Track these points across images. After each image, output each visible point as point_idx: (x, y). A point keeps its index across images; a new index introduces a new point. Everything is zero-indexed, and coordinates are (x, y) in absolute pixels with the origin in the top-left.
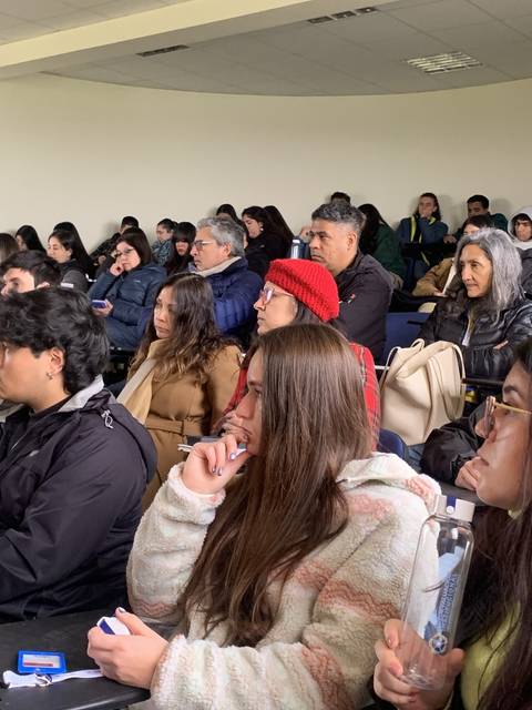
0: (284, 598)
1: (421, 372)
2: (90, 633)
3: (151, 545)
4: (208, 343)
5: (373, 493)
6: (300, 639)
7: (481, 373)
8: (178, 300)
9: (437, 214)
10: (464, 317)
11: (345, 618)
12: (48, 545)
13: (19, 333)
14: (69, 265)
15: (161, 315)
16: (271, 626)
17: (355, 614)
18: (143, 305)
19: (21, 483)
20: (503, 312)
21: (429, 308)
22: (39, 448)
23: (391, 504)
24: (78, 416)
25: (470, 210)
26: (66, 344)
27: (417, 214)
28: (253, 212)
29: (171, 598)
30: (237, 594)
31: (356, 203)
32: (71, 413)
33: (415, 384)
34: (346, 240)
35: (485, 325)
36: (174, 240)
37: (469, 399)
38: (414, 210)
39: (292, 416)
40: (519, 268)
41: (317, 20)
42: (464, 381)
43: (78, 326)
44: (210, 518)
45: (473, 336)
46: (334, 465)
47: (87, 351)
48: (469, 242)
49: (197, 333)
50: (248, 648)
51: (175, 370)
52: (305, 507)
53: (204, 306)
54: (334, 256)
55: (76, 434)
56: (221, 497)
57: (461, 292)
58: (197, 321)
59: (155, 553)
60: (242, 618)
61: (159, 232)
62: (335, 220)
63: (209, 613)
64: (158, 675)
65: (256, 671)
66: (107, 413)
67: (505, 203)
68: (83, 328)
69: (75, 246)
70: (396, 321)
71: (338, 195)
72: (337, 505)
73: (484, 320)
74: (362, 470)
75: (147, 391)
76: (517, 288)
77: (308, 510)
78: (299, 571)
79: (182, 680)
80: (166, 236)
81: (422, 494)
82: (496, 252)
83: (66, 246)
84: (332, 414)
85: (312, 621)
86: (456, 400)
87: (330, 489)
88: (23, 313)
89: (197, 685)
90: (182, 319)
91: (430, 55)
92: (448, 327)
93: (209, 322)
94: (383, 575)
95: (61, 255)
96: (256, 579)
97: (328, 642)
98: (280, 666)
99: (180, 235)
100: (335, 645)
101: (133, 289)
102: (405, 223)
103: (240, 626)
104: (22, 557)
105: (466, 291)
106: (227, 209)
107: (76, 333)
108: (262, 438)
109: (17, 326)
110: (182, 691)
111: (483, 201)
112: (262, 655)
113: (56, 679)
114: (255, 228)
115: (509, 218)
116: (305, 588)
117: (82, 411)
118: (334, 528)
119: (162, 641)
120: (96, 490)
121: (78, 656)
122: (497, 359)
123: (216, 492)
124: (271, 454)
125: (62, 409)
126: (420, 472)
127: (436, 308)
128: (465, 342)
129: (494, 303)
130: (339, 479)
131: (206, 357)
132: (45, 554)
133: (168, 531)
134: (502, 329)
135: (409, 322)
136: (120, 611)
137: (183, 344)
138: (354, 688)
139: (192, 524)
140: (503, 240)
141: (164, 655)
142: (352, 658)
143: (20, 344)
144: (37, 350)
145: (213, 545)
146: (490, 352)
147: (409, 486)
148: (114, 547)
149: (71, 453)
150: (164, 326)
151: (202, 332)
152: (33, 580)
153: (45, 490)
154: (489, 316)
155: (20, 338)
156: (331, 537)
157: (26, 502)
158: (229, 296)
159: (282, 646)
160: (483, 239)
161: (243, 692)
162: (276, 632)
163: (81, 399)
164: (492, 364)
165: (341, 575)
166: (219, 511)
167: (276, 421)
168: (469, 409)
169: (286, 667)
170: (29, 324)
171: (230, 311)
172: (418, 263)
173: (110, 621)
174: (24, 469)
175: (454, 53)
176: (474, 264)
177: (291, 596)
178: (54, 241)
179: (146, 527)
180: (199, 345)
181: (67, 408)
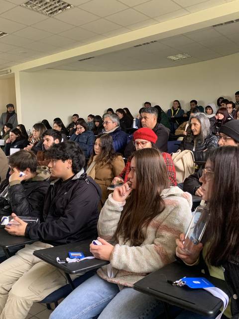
0: (148, 232)
1: (180, 160)
2: (90, 245)
3: (105, 218)
4: (112, 155)
5: (172, 198)
6: (153, 243)
7: (199, 159)
8: (102, 143)
9: (180, 107)
10: (193, 142)
11: (166, 236)
12: (73, 220)
13: (58, 155)
14: (62, 132)
15: (97, 148)
16: (144, 240)
17: (169, 235)
18: (87, 144)
19: (62, 203)
20: (205, 139)
21: (181, 139)
22: (67, 191)
23: (177, 201)
24: (78, 181)
25: (191, 105)
26: (72, 157)
27: (173, 108)
28: (120, 110)
29: (111, 234)
30: (132, 232)
31: (153, 106)
32: (76, 180)
33: (179, 164)
34: (153, 119)
35: (200, 144)
36: (94, 122)
37: (196, 168)
38: (172, 107)
39: (146, 177)
40: (210, 125)
41: (137, 46)
42: (194, 162)
43: (75, 152)
44: (122, 209)
45: (196, 148)
46: (159, 191)
47: (79, 160)
48: (193, 117)
49: (108, 153)
50: (138, 247)
51: (102, 165)
52: (151, 204)
53: (110, 143)
54: (150, 124)
55: (78, 186)
56: (125, 203)
57: (191, 134)
58: (108, 149)
59: (106, 221)
60: (135, 238)
61: (88, 119)
62: (149, 112)
63: (125, 238)
64: (112, 256)
65: (141, 253)
66: (87, 179)
67: (202, 102)
68: (77, 152)
69: (62, 126)
70: (170, 144)
71: (147, 103)
72: (161, 203)
73: (199, 142)
74: (168, 192)
75: (94, 172)
76: (209, 131)
77: (152, 205)
78: (151, 223)
79: (119, 257)
80: (91, 120)
81: (186, 198)
82: (202, 120)
83: (59, 126)
84: (157, 176)
85: (156, 238)
86: (192, 168)
87: (159, 198)
88: (58, 149)
89: (124, 258)
90: (103, 148)
91: (175, 55)
92: (188, 145)
93: (112, 149)
94: (177, 222)
95: (59, 129)
96: (138, 227)
97: (162, 243)
98: (148, 251)
99: (96, 120)
100: (164, 244)
101: (83, 139)
102: (170, 111)
103: (135, 241)
104: (65, 225)
105: (193, 133)
106: (110, 110)
107: (75, 154)
108: (137, 184)
109: (57, 153)
110: (120, 261)
111: (195, 102)
112: (142, 248)
113: (82, 259)
114: (121, 116)
115: (204, 107)
116: (154, 228)
117: (79, 179)
118: (161, 210)
119: (112, 246)
120: (86, 203)
121: (87, 253)
122: (204, 155)
123: (123, 201)
124: (140, 189)
125: (73, 179)
126: (185, 191)
127: (183, 139)
128: (194, 150)
129: (202, 136)
130: (161, 195)
131: (112, 160)
132: (72, 224)
133: (110, 214)
134: (205, 145)
135: (175, 144)
136: (99, 238)
137: (104, 156)
138: (170, 256)
139: (117, 211)
140: (204, 116)
141: (113, 250)
142: (169, 248)
143: (58, 159)
144: (64, 160)
145: (123, 217)
146: (202, 152)
147: (182, 196)
148: (92, 220)
149: (77, 193)
150: (98, 151)
151: (110, 152)
152: (69, 232)
153: (70, 204)
154: (201, 141)
155: (58, 157)
156: (160, 212)
157: (64, 209)
158: (116, 140)
159: (148, 246)
160: (197, 116)
161: (138, 259)
162: (146, 241)
163: (78, 175)
164: (203, 156)
165: (164, 223)
166: (124, 207)
167: (141, 179)
168: (196, 170)
169: (150, 251)
170: (60, 152)
171: (117, 144)
172: (175, 124)
173: (96, 241)
174: (63, 198)
175: (182, 54)
176: (195, 124)
177: (150, 231)
178: (55, 125)
179: (102, 213)
180: (109, 156)
181: (74, 178)
